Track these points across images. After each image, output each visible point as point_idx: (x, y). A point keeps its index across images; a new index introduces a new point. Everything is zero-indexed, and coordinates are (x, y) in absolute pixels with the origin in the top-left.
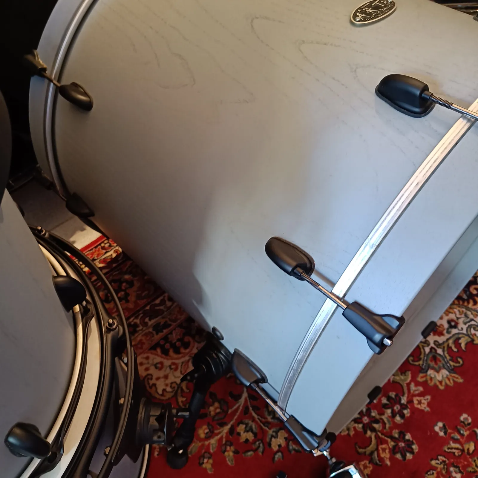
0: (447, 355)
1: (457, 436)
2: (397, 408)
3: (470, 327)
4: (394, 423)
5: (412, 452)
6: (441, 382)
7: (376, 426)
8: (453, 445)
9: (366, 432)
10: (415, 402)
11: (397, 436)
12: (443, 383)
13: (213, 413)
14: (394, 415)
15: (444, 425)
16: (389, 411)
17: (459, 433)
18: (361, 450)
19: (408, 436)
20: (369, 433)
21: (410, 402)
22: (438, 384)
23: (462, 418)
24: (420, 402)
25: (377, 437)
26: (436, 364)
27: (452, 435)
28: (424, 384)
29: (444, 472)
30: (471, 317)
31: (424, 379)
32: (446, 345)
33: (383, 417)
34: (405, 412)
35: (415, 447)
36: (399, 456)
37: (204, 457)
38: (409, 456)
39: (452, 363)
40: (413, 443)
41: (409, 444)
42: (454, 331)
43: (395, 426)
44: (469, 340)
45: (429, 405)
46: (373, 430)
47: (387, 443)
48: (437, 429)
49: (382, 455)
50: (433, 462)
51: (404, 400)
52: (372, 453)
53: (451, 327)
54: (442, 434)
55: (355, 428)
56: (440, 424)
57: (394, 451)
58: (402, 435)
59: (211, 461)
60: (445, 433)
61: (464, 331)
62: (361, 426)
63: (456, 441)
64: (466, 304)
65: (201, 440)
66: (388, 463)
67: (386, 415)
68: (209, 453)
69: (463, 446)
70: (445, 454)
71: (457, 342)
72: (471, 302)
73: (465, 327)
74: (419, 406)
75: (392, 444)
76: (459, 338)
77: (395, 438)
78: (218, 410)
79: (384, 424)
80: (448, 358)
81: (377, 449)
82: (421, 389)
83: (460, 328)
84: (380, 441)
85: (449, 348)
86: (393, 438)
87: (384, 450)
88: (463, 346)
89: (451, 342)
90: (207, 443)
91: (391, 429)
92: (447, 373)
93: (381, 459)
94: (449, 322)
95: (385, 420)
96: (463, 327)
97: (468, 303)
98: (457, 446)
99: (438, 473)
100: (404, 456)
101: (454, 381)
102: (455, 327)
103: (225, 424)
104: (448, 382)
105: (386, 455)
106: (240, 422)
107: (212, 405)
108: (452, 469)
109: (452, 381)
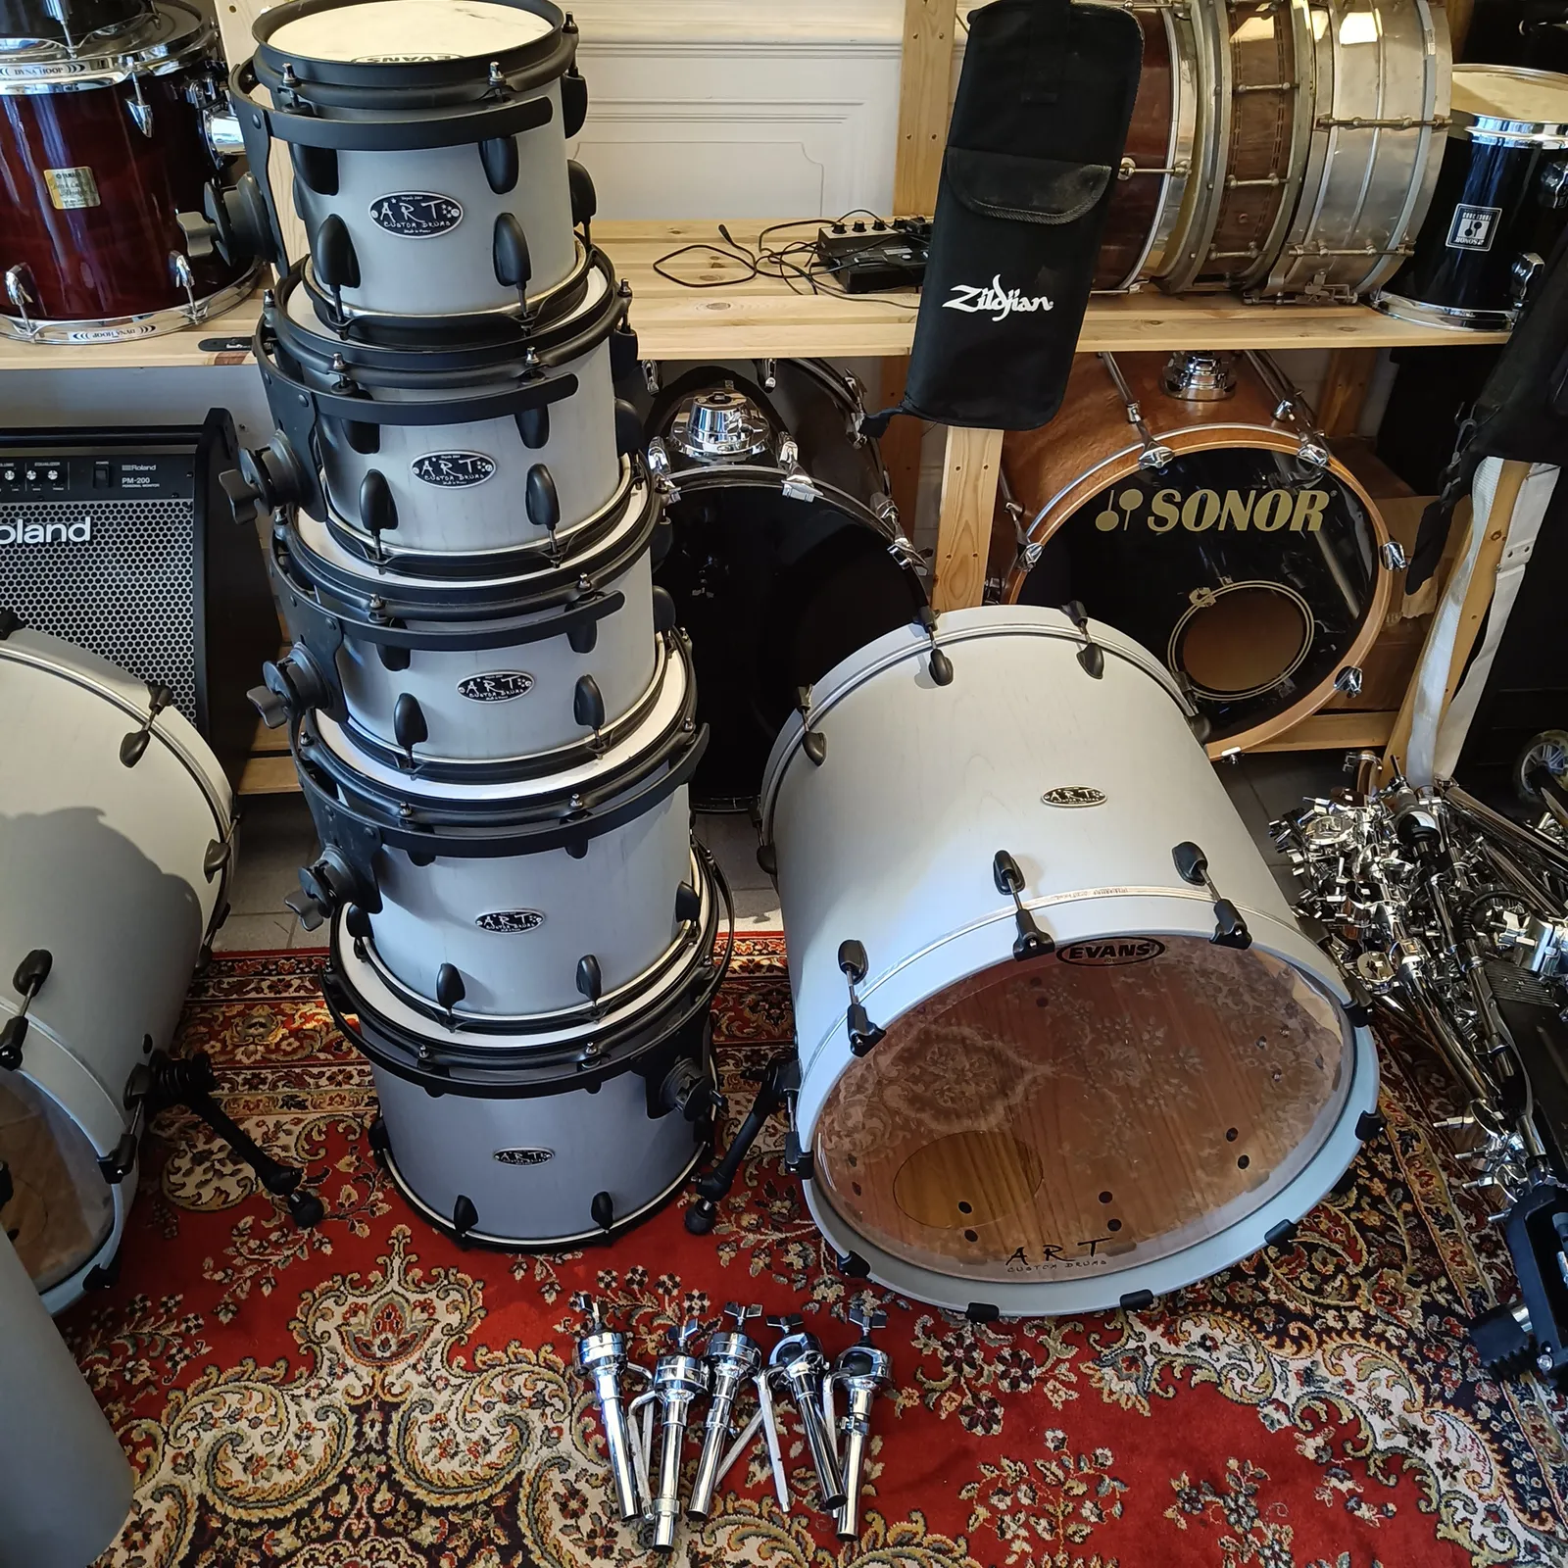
0: (1156, 1371)
1: (1070, 1463)
2: (1016, 1372)
3: (1234, 1366)
4: (995, 1384)
5: (988, 1429)
6: (1111, 1392)
7: (966, 1368)
8: (1054, 1467)
9: (946, 1365)
10: (1050, 1385)
11: (984, 1399)
12: (1114, 1397)
13: (775, 1209)
14: (1004, 1375)
15: (1064, 1439)
16: (1001, 1368)
17: (1077, 1462)
18: (919, 1376)
19: (999, 1411)
20: (950, 1368)
21: (1042, 1380)
22: (1106, 1391)
23: (1099, 1451)
24: (1055, 1391)
25: (956, 1381)
26: (1128, 1368)
27: (1064, 1457)
28: (1084, 1378)
29: (1009, 1481)
30: (1252, 1357)
31: (1091, 1372)
32: (1168, 1359)
33: (986, 1367)
34: (1023, 1385)
35: (996, 1429)
36: (965, 1420)
37: (728, 1244)
38: (979, 1431)
39: (1154, 1385)
40: (998, 1422)
41: (992, 1419)
42: (1201, 1353)
43: (994, 1388)
44: (1215, 1379)
45: (1065, 1403)
46: (959, 1369)
47: (963, 1395)
48: (1049, 1434)
49: (943, 1402)
50: (1005, 1462)
51: (1034, 1373)
52: (934, 1390)
53: (1202, 1345)
54: (1051, 1445)
55: (936, 1350)
56: (1060, 1434)
57: (963, 1410)
58: (992, 1404)
59: (733, 1254)
60: (1056, 1448)
61: (1218, 1366)
62: (946, 1353)
63: (1061, 1465)
64: (1259, 1336)
65: (739, 1226)
66: (944, 1416)
67: (992, 1368)
68: (738, 1246)
69: (1066, 1479)
70: (1033, 1468)
71: (1190, 1369)
72: (1273, 1340)
73: (1224, 1361)
74: (1049, 1394)
75: (968, 1401)
76: (1201, 1368)
77: (980, 1400)
78: (784, 1211)
79: (980, 1374)
80: (1156, 1375)
81: (943, 1393)
82: (1074, 1379)
83: (1214, 1357)
84: (955, 1386)
85: (1170, 1366)
86: (976, 1398)
87: (951, 1400)
88: (1195, 1380)
89: (1181, 1360)
90: (743, 1233)
91: (984, 1387)
92: (1135, 1391)
93: (938, 1405)
94: (1204, 1337)
95: (986, 1373)
96: (1221, 1358)
97: (1266, 1338)
98: (1061, 1474)
99: (999, 1476)
100: (972, 1425)
101: (1134, 1405)
102: (1208, 1349)
103: (781, 1231)
104: (1123, 1401)
105: (948, 1406)
106: (798, 1240)
107: (783, 1200)
108: (1024, 1487)
109: (1130, 1404)
